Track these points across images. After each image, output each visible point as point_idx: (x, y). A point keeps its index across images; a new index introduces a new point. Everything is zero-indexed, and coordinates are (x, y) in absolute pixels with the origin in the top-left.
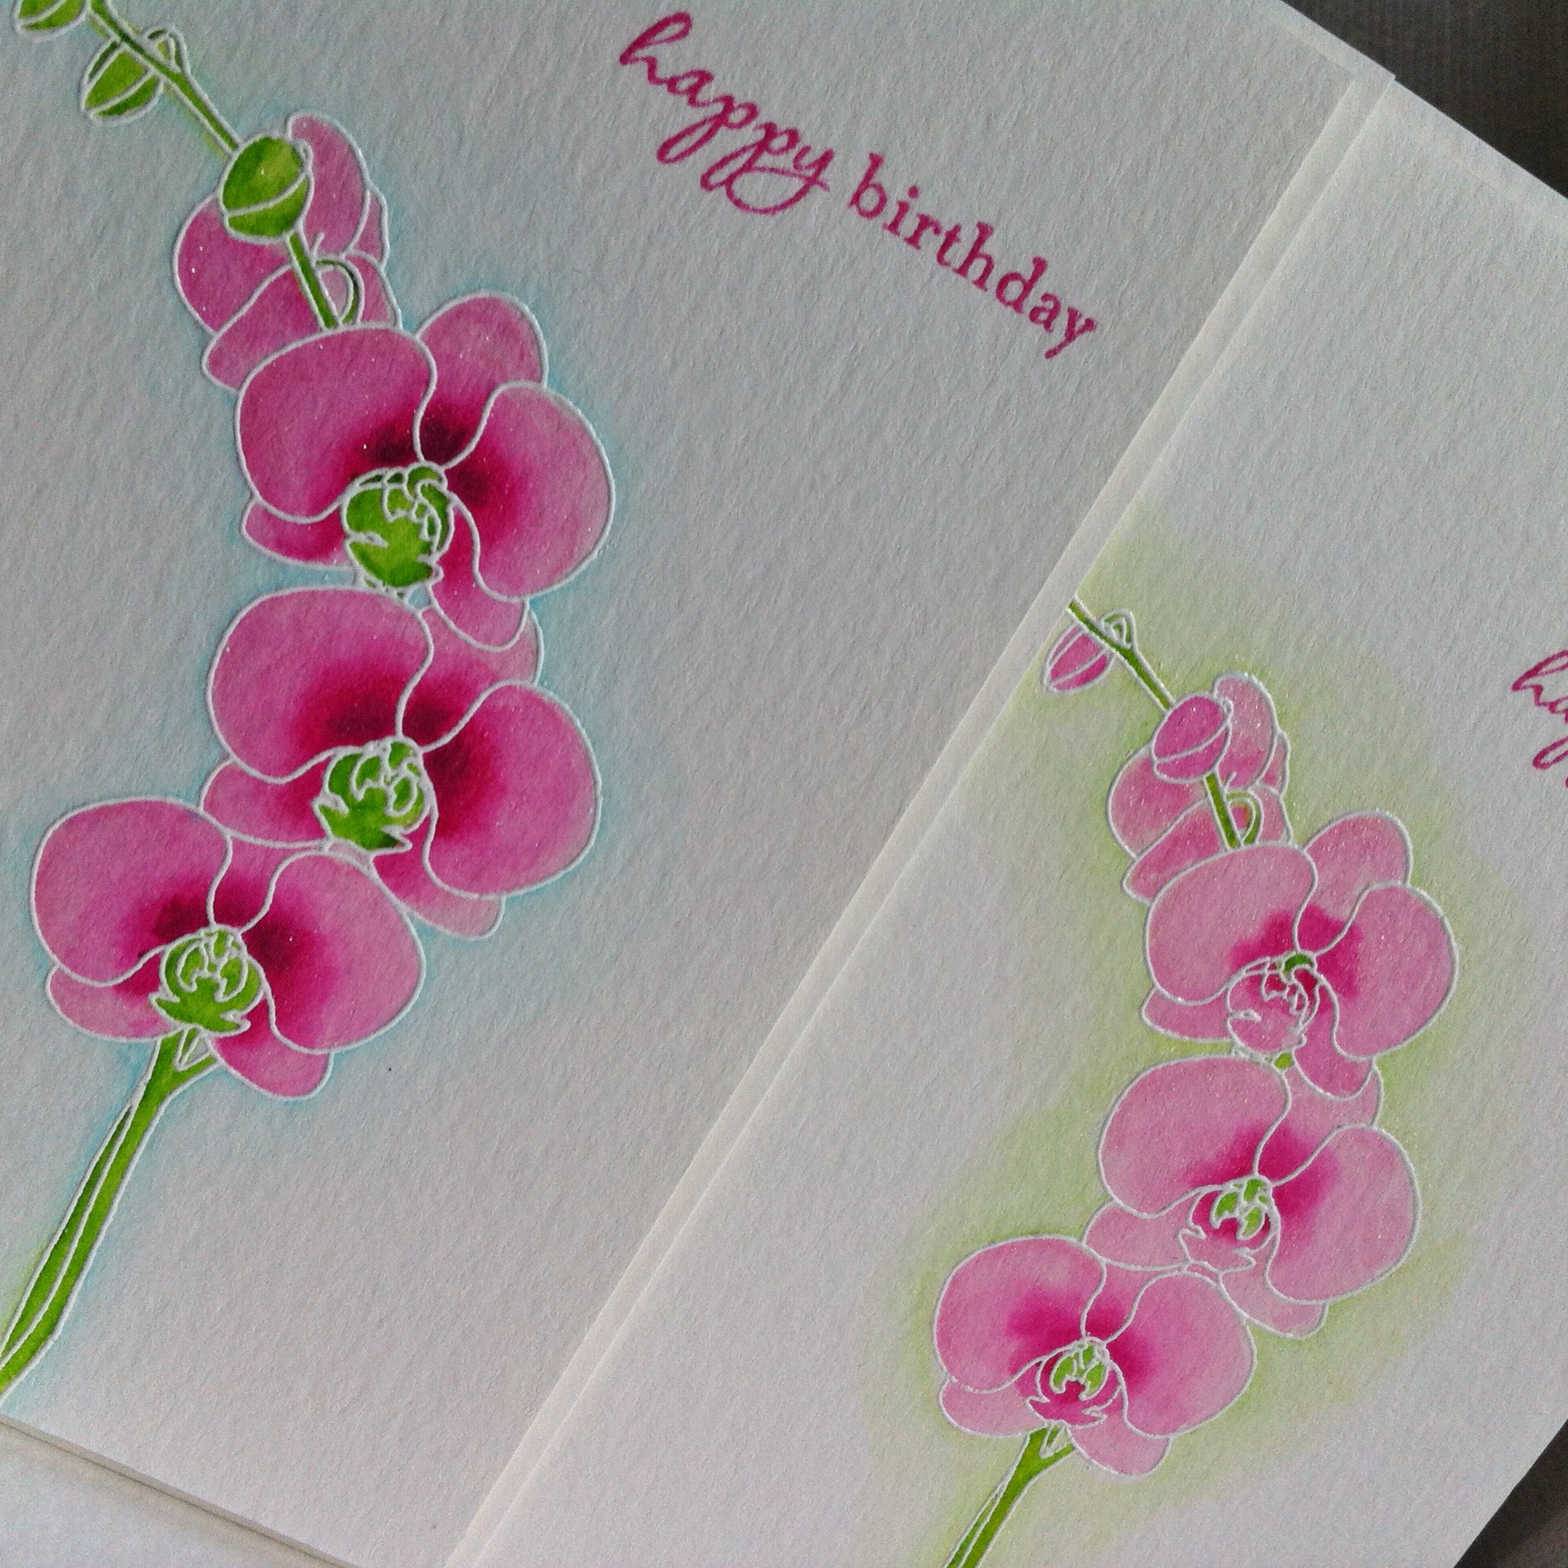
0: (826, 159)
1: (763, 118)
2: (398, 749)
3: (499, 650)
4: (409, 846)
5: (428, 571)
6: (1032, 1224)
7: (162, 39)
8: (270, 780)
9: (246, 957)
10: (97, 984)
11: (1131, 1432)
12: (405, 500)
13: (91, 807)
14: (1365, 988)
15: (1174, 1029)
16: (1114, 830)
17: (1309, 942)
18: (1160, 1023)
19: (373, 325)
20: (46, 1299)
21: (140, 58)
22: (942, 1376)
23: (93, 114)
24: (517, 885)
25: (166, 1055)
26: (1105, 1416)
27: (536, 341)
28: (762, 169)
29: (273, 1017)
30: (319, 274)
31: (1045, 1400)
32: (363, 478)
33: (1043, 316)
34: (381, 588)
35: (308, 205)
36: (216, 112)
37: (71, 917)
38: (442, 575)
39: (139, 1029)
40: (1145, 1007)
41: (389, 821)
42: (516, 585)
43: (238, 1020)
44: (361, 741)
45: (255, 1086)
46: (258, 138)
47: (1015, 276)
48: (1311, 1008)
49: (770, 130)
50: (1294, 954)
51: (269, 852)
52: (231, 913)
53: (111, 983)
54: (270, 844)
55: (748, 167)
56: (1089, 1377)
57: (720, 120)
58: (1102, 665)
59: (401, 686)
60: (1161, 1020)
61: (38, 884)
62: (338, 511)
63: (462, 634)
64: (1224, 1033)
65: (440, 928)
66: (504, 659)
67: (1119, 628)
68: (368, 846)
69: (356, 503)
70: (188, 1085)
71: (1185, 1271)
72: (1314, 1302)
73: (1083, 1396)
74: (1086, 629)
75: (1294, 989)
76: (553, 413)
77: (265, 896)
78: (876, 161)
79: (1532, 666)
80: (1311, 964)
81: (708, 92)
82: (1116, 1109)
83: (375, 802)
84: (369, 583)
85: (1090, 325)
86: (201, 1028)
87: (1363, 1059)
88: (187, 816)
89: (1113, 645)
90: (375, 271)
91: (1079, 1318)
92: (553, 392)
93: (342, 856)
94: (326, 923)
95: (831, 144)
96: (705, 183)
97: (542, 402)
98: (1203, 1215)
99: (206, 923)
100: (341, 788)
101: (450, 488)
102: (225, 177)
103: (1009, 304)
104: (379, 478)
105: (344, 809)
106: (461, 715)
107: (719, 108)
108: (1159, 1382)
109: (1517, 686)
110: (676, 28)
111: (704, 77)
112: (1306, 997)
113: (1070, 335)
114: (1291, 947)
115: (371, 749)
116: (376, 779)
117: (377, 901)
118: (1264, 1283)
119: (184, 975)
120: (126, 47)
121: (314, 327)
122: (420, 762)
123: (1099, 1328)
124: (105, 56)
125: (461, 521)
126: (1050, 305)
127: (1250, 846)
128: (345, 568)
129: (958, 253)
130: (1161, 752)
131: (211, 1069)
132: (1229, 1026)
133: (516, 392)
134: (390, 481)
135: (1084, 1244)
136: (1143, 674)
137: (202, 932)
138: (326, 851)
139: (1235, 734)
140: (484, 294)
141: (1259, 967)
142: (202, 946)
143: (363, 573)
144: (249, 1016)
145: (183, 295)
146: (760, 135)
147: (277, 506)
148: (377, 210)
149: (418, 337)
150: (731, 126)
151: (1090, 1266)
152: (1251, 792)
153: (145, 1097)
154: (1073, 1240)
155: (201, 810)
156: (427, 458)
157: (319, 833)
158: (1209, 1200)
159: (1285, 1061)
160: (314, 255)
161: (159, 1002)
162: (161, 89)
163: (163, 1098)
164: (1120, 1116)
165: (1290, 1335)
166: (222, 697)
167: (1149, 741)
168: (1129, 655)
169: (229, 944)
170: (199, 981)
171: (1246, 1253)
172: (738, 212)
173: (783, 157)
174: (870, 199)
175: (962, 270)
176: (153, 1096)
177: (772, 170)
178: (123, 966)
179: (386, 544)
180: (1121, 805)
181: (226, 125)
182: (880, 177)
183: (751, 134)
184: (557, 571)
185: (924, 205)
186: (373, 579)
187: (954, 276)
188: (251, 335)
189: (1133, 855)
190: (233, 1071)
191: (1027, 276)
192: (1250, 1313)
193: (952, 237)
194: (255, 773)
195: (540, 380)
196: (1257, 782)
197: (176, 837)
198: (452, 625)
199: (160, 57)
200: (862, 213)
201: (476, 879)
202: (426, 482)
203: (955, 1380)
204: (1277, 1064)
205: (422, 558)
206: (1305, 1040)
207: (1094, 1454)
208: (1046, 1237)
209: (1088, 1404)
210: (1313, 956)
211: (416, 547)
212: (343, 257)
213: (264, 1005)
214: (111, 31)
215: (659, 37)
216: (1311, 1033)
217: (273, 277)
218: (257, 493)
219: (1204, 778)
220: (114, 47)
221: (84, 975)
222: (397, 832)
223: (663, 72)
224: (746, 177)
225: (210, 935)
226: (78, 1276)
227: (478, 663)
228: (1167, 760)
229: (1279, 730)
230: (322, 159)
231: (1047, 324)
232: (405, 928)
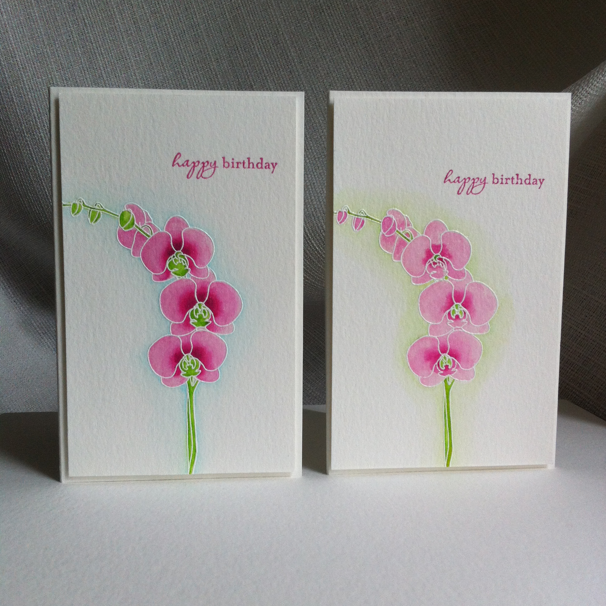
0: (215, 162)
1: (201, 162)
2: (199, 305)
3: (207, 277)
4: (211, 322)
5: (187, 270)
6: (417, 337)
7: (97, 205)
8: (180, 323)
9: (193, 358)
10: (170, 377)
11: (464, 370)
12: (177, 260)
13: (153, 344)
14: (453, 254)
15: (420, 283)
16: (385, 251)
17: (436, 251)
18: (417, 283)
19: (156, 233)
20: (191, 445)
21: (95, 210)
22: (418, 378)
23: (92, 223)
24: (234, 319)
25: (189, 384)
26: (457, 370)
27: (184, 220)
28: (206, 170)
29: (204, 367)
30: (143, 229)
31: (442, 372)
32: (168, 260)
33: (267, 167)
34: (181, 277)
35: (135, 219)
36: (112, 212)
37: (159, 367)
38: (190, 269)
39: (182, 382)
40: (412, 281)
41: (205, 319)
42: (204, 264)
43: (198, 371)
44: (192, 307)
45: (208, 382)
46: (121, 213)
47: (258, 163)
48: (445, 264)
49: (203, 163)
50: (435, 256)
51: (187, 336)
52: (187, 351)
53: (172, 376)
54: (187, 334)
55: (203, 171)
56: (448, 363)
57: (194, 166)
58: (363, 222)
59: (194, 293)
60: (416, 282)
61: (151, 363)
62: (167, 268)
63: (199, 278)
64: (431, 278)
65: (224, 334)
66: (209, 278)
67: (362, 213)
68: (204, 326)
69: (169, 265)
70: (196, 388)
71: (454, 331)
72: (485, 324)
73: (449, 367)
74: (356, 217)
75: (439, 262)
76: (194, 231)
77: (191, 345)
78: (224, 158)
79: (445, 177)
80: (439, 256)
81: (189, 163)
82: (419, 305)
83: (201, 317)
84: (179, 278)
85: (276, 164)
86: (192, 376)
87: (462, 269)
88: (170, 337)
89: (363, 217)
90: (152, 224)
91: (438, 351)
92: (192, 227)
93: (201, 330)
94: (204, 344)
95: (215, 160)
96: (197, 178)
97: (190, 230)
98: (450, 317)
99: (183, 355)
100: (193, 317)
101: (183, 253)
102: (119, 222)
103: (260, 168)
104: (171, 259)
105: (196, 321)
106: (207, 293)
107: (193, 165)
108: (463, 356)
109: (445, 182)
110: (178, 156)
111: (188, 161)
112: (442, 263)
113: (274, 167)
114: (433, 255)
115: (195, 307)
116: (198, 313)
117: (211, 336)
118: (472, 325)
119: (185, 367)
120: (92, 210)
121: (147, 239)
122: (204, 305)
123: (444, 351)
124: (89, 213)
125: (188, 258)
126: (267, 164)
127: (413, 240)
128: (173, 277)
129: (246, 165)
130: (384, 231)
131: (198, 383)
132: (431, 277)
133: (185, 231)
134: (173, 258)
135: (430, 335)
136: (372, 219)
137: (183, 357)
138: (197, 331)
139: (397, 220)
140: (171, 217)
141: (429, 262)
142: (185, 360)
143: (177, 276)
144: (200, 369)
145: (123, 245)
146: (202, 165)
147: (156, 273)
148: (147, 213)
149: (164, 231)
150: (196, 166)
151: (434, 339)
152: (406, 229)
153: (190, 394)
154: (427, 336)
155: (172, 335)
156: (177, 250)
157: (194, 328)
158: (449, 314)
159: (446, 278)
160: (140, 227)
161: (183, 375)
162: (101, 213)
163: (193, 393)
164: (421, 306)
165: (485, 333)
166: (165, 312)
167: (381, 231)
168: (367, 217)
169: (189, 357)
170: (188, 367)
171: (464, 320)
172: (205, 179)
173: (208, 166)
174: (226, 165)
175: (249, 167)
176: (191, 394)
177: (207, 169)
178: (173, 371)
179: (178, 269)
180: (383, 245)
181: (115, 213)
182: (226, 160)
183: (201, 166)
184: (209, 258)
185: (236, 160)
186: (179, 276)
187: (248, 169)
188: (137, 246)
189: (391, 253)
190: (202, 381)
191: (261, 162)
192: (473, 332)
193: (244, 163)
194: (178, 323)
195: (188, 226)
196: (406, 227)
197: (170, 342)
198: (197, 277)
199: (99, 208)
200: (226, 168)
201: (226, 322)
202: (179, 254)
203: (421, 377)
204: (445, 279)
205: (185, 268)
206: (448, 271)
207: (459, 379)
208: (421, 338)
209: (451, 369)
210: (439, 254)
211: (183, 268)
212: (145, 224)
213: (201, 365)
214: (88, 208)
215: (177, 159)
216: (448, 269)
217: (135, 234)
218: (152, 272)
219: (396, 231)
220: (90, 210)
221: (167, 377)
222: (207, 320)
223: (180, 164)
224: (204, 173)
225: (185, 357)
226: (195, 437)
227: (205, 282)
228: (387, 232)
229: (404, 215)
230: (133, 210)
231: (269, 168)
232: (219, 338)
